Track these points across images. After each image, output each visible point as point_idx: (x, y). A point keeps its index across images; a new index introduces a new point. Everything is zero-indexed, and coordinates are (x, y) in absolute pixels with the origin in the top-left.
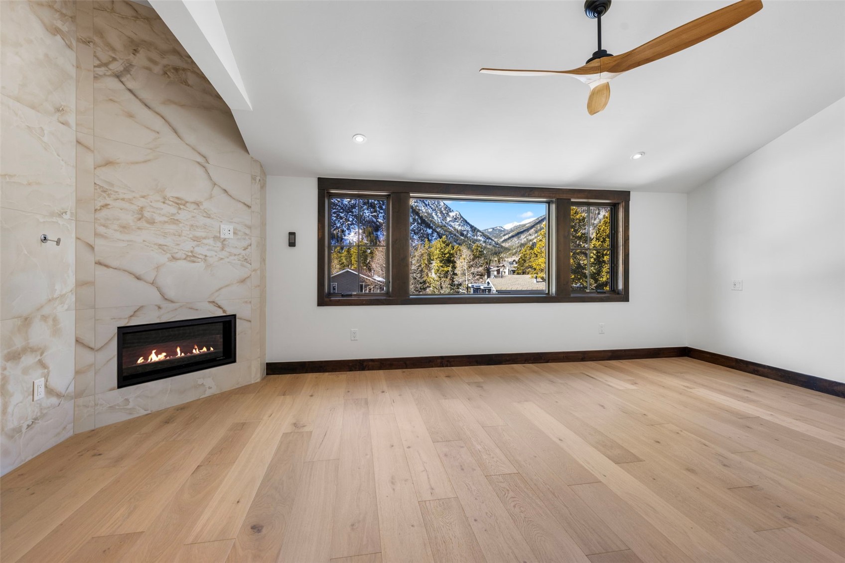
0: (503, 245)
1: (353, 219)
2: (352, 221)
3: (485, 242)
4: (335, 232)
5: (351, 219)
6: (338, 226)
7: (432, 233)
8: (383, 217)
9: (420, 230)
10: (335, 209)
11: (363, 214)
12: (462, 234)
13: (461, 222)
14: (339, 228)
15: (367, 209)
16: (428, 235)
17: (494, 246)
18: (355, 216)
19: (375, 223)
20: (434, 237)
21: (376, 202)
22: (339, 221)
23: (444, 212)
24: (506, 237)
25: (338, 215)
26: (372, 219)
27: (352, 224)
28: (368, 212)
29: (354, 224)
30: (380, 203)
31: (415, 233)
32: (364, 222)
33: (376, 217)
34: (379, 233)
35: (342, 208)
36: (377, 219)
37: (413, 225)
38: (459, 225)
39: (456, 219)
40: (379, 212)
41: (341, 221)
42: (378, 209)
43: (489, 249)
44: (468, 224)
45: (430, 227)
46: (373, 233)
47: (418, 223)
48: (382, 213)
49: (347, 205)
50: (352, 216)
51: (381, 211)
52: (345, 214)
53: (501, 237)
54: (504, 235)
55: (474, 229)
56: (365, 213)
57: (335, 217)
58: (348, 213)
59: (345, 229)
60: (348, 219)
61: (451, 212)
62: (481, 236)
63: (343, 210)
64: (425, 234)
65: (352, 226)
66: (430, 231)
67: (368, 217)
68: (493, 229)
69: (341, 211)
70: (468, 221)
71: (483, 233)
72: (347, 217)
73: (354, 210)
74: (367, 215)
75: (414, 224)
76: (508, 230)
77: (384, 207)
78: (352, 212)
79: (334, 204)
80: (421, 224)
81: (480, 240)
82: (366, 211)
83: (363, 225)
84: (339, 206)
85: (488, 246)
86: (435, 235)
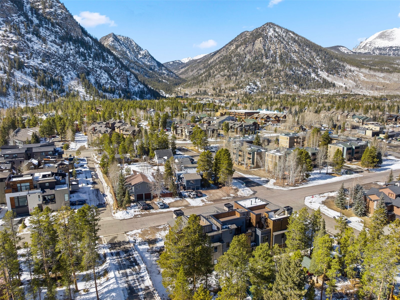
0: (181, 76)
1: (69, 67)
2: (68, 68)
3: (168, 75)
4: (56, 78)
5: (67, 67)
6: (58, 73)
7: (130, 75)
8: (92, 64)
9: (121, 73)
10: (53, 58)
11: (76, 62)
12: (151, 69)
13: (149, 59)
14: (59, 74)
15: (79, 58)
16: (127, 76)
17: (174, 78)
18: (70, 64)
19: (86, 69)
20: (132, 78)
21: (85, 52)
22: (58, 69)
23: (136, 51)
24: (183, 70)
25: (57, 64)
26: (84, 66)
27: (69, 70)
28: (80, 60)
29: (70, 70)
30: (89, 52)
31: (117, 76)
32: (77, 68)
33: (87, 64)
34: (90, 77)
35: (59, 58)
36: (87, 66)
37: (116, 70)
38: (148, 61)
39: (145, 56)
40: (89, 59)
41: (60, 68)
42: (87, 57)
43: (171, 80)
44: (155, 60)
45: (128, 70)
46: (86, 78)
47: (119, 68)
48: (91, 61)
49: (62, 55)
50: (68, 64)
51: (90, 59)
52: (62, 63)
53: (179, 70)
54: (182, 68)
55: (159, 64)
56: (78, 61)
57: (54, 65)
58: (64, 61)
59: (63, 75)
60: (65, 67)
61: (141, 50)
62: (165, 70)
63: (60, 59)
64: (125, 76)
65: (69, 72)
66: (128, 73)
67: (81, 64)
68: (173, 62)
69: (59, 60)
70: (155, 58)
71: (166, 67)
72: (64, 65)
73: (69, 59)
74: (80, 62)
75: (116, 68)
76: (184, 63)
77: (92, 55)
78: (67, 61)
79: (52, 54)
80: (121, 68)
81: (164, 74)
82: (78, 59)
83: (77, 71)
84: (57, 56)
85: (171, 78)
86: (132, 76)
